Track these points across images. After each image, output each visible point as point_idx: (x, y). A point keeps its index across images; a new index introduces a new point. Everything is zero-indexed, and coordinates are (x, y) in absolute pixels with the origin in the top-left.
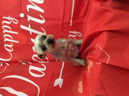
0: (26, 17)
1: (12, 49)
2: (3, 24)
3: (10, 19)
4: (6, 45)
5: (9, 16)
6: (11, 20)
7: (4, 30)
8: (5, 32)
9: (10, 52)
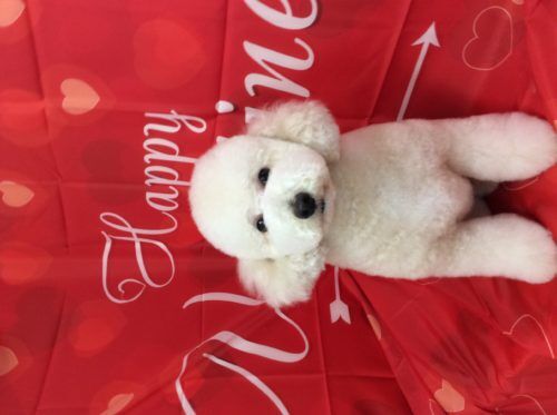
0: (239, 111)
1: (173, 205)
2: (146, 134)
3: (174, 120)
5: (173, 112)
6: (179, 121)
7: (149, 153)
8: (150, 159)
9: (168, 212)
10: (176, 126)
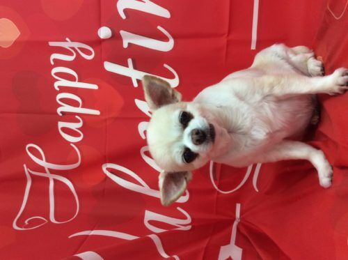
1: (79, 136)
2: (52, 63)
3: (70, 48)
7: (57, 80)
9: (74, 143)
10: (72, 54)
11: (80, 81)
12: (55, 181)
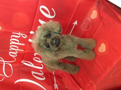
1: (16, 55)
3: (19, 35)
4: (10, 53)
7: (11, 42)
8: (12, 44)
9: (14, 57)
11: (19, 43)
12: (5, 64)
